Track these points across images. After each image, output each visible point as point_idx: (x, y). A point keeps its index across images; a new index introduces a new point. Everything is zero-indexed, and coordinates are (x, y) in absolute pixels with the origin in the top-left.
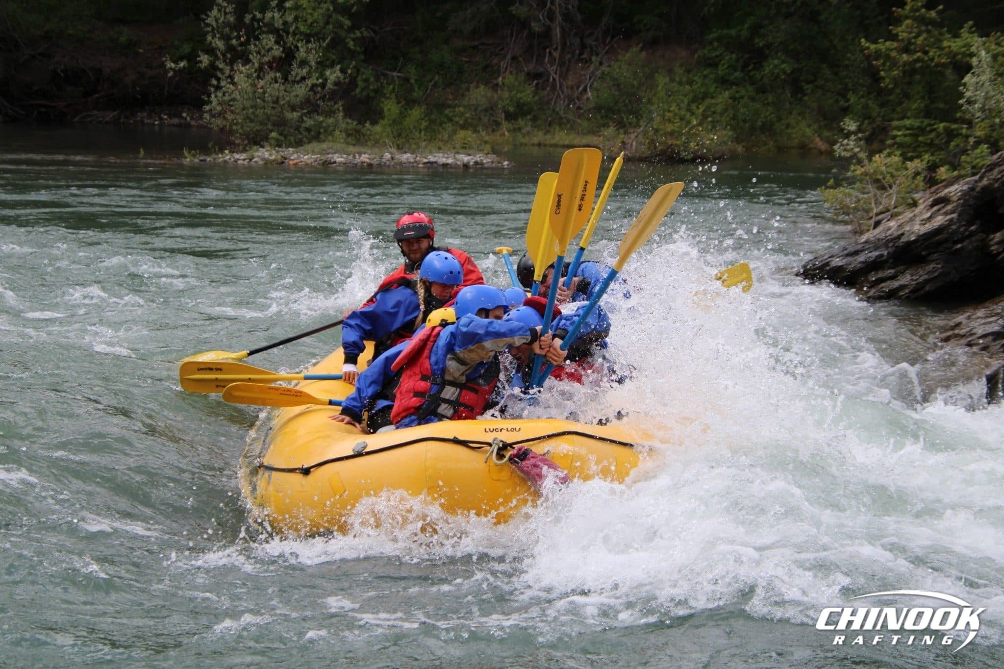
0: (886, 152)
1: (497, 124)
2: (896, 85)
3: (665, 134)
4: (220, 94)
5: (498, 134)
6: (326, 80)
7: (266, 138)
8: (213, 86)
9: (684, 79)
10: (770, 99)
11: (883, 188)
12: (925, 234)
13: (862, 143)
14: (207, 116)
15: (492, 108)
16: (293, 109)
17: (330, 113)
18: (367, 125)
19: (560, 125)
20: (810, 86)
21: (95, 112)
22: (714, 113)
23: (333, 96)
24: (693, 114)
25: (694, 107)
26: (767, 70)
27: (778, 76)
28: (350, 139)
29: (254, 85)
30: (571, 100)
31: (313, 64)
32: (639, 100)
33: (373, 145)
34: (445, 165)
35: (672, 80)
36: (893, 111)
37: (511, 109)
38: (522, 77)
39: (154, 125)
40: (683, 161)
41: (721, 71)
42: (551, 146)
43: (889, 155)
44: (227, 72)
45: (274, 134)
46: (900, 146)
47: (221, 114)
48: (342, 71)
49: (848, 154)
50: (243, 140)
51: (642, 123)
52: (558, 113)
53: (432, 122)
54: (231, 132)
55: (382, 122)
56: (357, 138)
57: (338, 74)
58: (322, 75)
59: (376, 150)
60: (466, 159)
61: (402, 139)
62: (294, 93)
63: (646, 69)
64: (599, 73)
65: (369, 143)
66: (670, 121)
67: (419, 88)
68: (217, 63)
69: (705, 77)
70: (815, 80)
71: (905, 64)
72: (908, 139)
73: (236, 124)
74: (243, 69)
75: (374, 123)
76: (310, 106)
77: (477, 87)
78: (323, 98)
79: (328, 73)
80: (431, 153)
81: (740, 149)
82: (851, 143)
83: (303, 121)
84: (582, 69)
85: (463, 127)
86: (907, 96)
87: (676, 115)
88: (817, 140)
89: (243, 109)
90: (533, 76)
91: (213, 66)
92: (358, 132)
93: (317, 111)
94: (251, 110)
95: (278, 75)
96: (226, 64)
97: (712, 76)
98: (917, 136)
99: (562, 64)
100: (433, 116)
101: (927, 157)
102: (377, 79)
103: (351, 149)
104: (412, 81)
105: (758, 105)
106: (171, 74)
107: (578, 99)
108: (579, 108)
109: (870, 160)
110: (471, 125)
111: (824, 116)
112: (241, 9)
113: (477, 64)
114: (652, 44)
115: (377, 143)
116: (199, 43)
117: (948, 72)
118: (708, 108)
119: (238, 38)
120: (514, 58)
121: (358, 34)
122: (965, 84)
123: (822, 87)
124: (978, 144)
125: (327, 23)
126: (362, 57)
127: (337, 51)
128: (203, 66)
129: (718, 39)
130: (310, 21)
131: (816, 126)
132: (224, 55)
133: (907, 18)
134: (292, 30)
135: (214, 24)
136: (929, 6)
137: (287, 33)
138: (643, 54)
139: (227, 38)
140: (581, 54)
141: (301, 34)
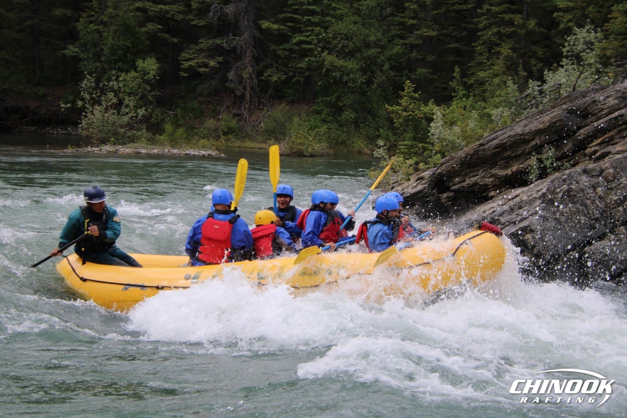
0: (397, 156)
1: (219, 137)
2: (401, 126)
3: (297, 144)
4: (86, 119)
5: (219, 141)
6: (138, 114)
7: (108, 141)
8: (83, 116)
9: (306, 119)
10: (345, 130)
11: (395, 172)
12: (413, 194)
13: (386, 151)
14: (80, 130)
15: (216, 130)
16: (122, 127)
17: (139, 130)
18: (157, 136)
19: (248, 138)
20: (363, 125)
21: (26, 127)
22: (320, 135)
23: (141, 122)
24: (310, 135)
25: (310, 132)
26: (344, 116)
27: (348, 120)
28: (148, 142)
29: (103, 116)
30: (254, 127)
31: (132, 106)
32: (285, 128)
33: (160, 145)
34: (194, 155)
35: (301, 120)
36: (399, 137)
37: (226, 130)
38: (231, 115)
39: (54, 133)
40: (305, 156)
41: (323, 116)
43: (398, 157)
44: (91, 110)
45: (112, 139)
46: (403, 153)
47: (87, 129)
48: (146, 110)
49: (379, 156)
50: (97, 141)
51: (286, 138)
52: (247, 133)
53: (188, 135)
54: (92, 138)
55: (164, 134)
56: (152, 141)
57: (144, 111)
58: (136, 112)
59: (161, 147)
60: (204, 153)
61: (174, 143)
62: (122, 120)
63: (289, 114)
64: (267, 115)
65: (158, 144)
66: (300, 138)
67: (182, 119)
68: (86, 105)
69: (316, 118)
70: (365, 122)
71: (404, 117)
72: (406, 150)
73: (94, 134)
74: (98, 108)
75: (160, 135)
76: (130, 126)
77: (210, 120)
78: (136, 122)
79: (139, 111)
80: (187, 149)
81: (331, 152)
82: (381, 151)
83: (126, 133)
84: (259, 113)
85: (203, 138)
86: (406, 131)
87: (302, 135)
88: (366, 149)
89: (98, 127)
90: (236, 115)
91: (84, 107)
92: (152, 138)
93: (132, 129)
94: (102, 127)
95: (115, 111)
96: (90, 106)
97: (319, 118)
98: (410, 149)
99: (250, 110)
100: (189, 132)
101: (415, 159)
102: (162, 115)
103: (149, 147)
104: (179, 116)
105: (339, 132)
106: (63, 110)
107: (257, 126)
108: (257, 131)
109: (390, 159)
110: (207, 137)
111: (369, 138)
112: (98, 80)
113: (210, 109)
114: (292, 102)
115: (162, 144)
116: (77, 95)
117: (423, 121)
118: (317, 132)
119: (96, 93)
120: (227, 107)
121: (154, 93)
122: (431, 127)
123: (368, 125)
124: (436, 153)
125: (139, 88)
126: (155, 104)
127: (143, 101)
128: (79, 106)
129: (322, 102)
130: (131, 87)
131: (365, 143)
132: (89, 102)
133: (405, 96)
134: (122, 90)
135: (85, 87)
136: (415, 91)
137: (120, 92)
138: (287, 107)
139: (90, 94)
140: (258, 106)
141: (126, 92)
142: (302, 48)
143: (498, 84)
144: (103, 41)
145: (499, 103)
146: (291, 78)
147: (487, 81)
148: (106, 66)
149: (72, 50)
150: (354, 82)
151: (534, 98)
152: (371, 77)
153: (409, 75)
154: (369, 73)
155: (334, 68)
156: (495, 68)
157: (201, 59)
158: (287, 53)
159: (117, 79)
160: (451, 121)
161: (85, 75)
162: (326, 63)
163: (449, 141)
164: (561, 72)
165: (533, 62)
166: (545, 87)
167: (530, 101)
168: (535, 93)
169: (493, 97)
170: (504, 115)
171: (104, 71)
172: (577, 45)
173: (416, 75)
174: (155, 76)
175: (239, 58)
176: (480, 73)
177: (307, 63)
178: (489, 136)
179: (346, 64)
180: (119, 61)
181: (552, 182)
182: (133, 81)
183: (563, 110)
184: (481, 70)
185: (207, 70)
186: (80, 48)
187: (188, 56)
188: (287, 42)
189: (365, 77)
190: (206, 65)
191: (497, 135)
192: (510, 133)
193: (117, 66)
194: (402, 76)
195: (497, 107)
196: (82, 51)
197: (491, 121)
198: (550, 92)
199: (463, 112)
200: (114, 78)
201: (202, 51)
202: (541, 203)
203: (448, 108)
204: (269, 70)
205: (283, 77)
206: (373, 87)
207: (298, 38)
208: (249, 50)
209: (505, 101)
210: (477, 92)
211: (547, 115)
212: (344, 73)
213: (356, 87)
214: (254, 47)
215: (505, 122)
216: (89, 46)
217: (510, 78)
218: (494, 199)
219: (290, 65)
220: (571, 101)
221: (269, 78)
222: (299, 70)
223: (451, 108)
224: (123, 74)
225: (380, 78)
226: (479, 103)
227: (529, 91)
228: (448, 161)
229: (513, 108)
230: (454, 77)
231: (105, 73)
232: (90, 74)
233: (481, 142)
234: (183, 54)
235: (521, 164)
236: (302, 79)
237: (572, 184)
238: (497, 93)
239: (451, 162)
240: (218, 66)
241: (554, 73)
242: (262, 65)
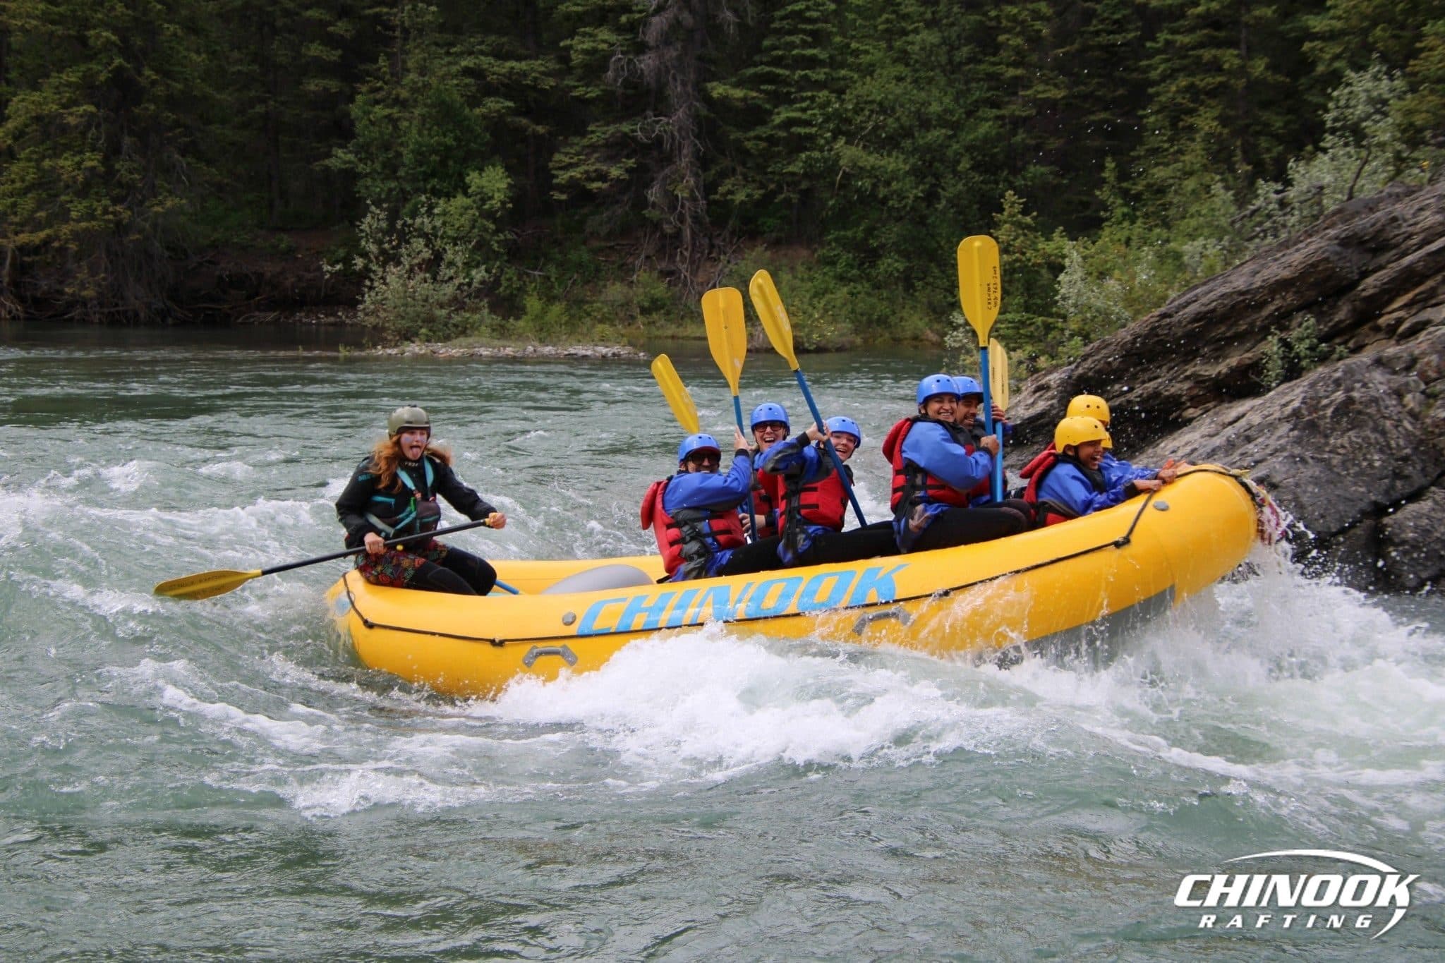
1: (633, 317)
4: (373, 294)
5: (633, 327)
6: (472, 279)
7: (416, 334)
8: (366, 286)
9: (806, 276)
10: (885, 294)
12: (1028, 419)
14: (360, 314)
15: (627, 304)
16: (442, 306)
17: (476, 310)
19: (692, 318)
20: (920, 283)
21: (257, 313)
22: (834, 307)
23: (479, 294)
24: (814, 308)
25: (815, 301)
26: (882, 268)
27: (891, 274)
28: (495, 334)
29: (404, 285)
31: (460, 264)
33: (517, 340)
34: (585, 357)
35: (795, 277)
37: (646, 304)
38: (655, 274)
39: (311, 324)
41: (839, 269)
42: (683, 338)
44: (380, 274)
45: (423, 331)
46: (1004, 337)
47: (374, 313)
48: (487, 271)
49: (957, 345)
50: (395, 336)
53: (572, 317)
54: (384, 329)
55: (525, 317)
56: (502, 332)
57: (483, 273)
58: (468, 275)
59: (520, 343)
60: (604, 350)
61: (544, 333)
62: (442, 292)
65: (513, 337)
67: (559, 285)
68: (371, 265)
70: (925, 278)
72: (1010, 332)
73: (388, 321)
74: (395, 270)
75: (518, 318)
76: (457, 304)
77: (613, 284)
78: (469, 296)
79: (474, 272)
80: (571, 345)
81: (859, 341)
82: (960, 334)
83: (450, 318)
84: (712, 267)
85: (601, 321)
86: (1008, 293)
88: (929, 332)
89: (395, 308)
90: (664, 274)
91: (367, 269)
92: (502, 326)
93: (462, 308)
94: (402, 308)
95: (427, 275)
96: (380, 266)
97: (831, 274)
98: (1018, 328)
99: (692, 262)
100: (572, 312)
101: (1029, 348)
102: (520, 278)
103: (496, 342)
104: (553, 279)
105: (874, 300)
106: (327, 276)
110: (608, 319)
111: (934, 311)
112: (393, 215)
113: (613, 263)
114: (776, 244)
115: (520, 337)
116: (354, 247)
117: (1044, 271)
118: (828, 302)
119: (390, 242)
120: (648, 257)
121: (502, 237)
122: (1059, 283)
123: (931, 284)
124: (1072, 336)
125: (473, 227)
126: (505, 258)
127: (482, 252)
128: (357, 268)
129: (837, 240)
130: (457, 226)
131: (927, 319)
132: (377, 258)
133: (1005, 222)
134: (440, 234)
135: (368, 230)
136: (1025, 212)
137: (436, 237)
138: (768, 254)
139: (379, 243)
140: (710, 253)
141: (449, 237)
142: (793, 134)
143: (1193, 191)
144: (399, 137)
145: (1196, 229)
146: (774, 194)
147: (1171, 186)
148: (408, 188)
149: (341, 157)
150: (902, 198)
151: (1269, 216)
152: (933, 186)
153: (1011, 178)
154: (930, 179)
155: (862, 171)
156: (1187, 158)
157: (593, 164)
158: (763, 145)
159: (430, 213)
160: (1101, 269)
161: (368, 206)
162: (841, 162)
163: (1098, 311)
164: (1323, 163)
165: (1264, 143)
166: (1292, 193)
167: (1260, 224)
168: (1271, 207)
169: (1183, 218)
170: (1208, 252)
171: (404, 197)
172: (1355, 107)
173: (1025, 179)
174: (503, 203)
175: (667, 159)
176: (1155, 170)
177: (805, 162)
178: (1179, 297)
179: (882, 163)
180: (433, 175)
181: (1312, 385)
182: (461, 215)
183: (1330, 239)
184: (1157, 165)
185: (605, 186)
186: (357, 153)
187: (567, 160)
188: (763, 123)
189: (921, 187)
190: (602, 177)
191: (1196, 296)
192: (1223, 290)
193: (429, 186)
194: (997, 183)
195: (1192, 237)
196: (360, 160)
197: (1181, 267)
198: (1301, 202)
199: (1123, 249)
200: (423, 210)
201: (593, 148)
202: (1292, 430)
203: (1094, 243)
204: (727, 181)
205: (758, 194)
206: (940, 207)
207: (783, 114)
208: (686, 142)
209: (1209, 225)
210: (1152, 209)
211: (1297, 250)
212: (879, 180)
213: (905, 206)
214: (697, 136)
215: (1211, 268)
216: (373, 150)
217: (1218, 177)
218: (1194, 423)
219: (769, 170)
220: (1345, 221)
221: (729, 197)
222: (789, 179)
223: (1100, 243)
224: (441, 202)
225: (952, 188)
226: (1158, 230)
227: (1259, 202)
228: (1098, 350)
229: (1226, 238)
230: (1104, 181)
231: (406, 200)
232: (378, 203)
233: (1163, 309)
234: (557, 157)
235: (1247, 351)
236: (795, 197)
237: (1352, 389)
238: (1193, 209)
239: (1104, 352)
240: (626, 176)
241: (1307, 164)
242: (713, 172)
